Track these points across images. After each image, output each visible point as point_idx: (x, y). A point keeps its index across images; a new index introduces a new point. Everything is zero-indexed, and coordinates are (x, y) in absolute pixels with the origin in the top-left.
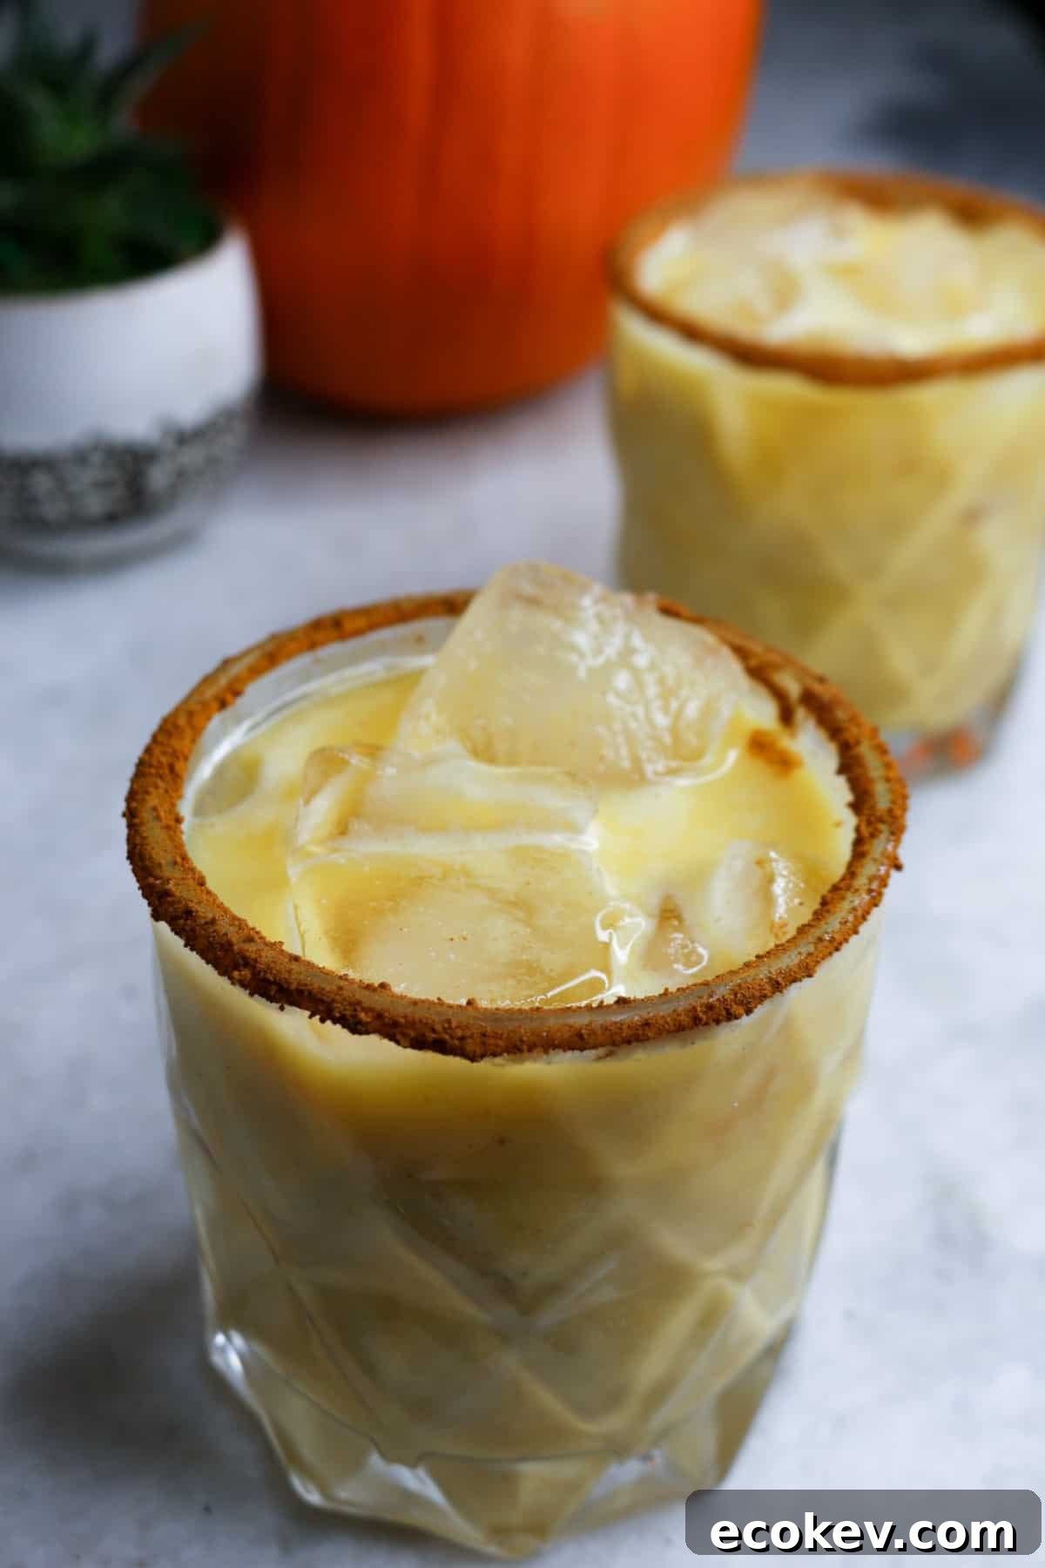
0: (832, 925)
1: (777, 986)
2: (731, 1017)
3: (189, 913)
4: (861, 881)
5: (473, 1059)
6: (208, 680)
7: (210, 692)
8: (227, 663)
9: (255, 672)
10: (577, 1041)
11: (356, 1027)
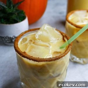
0: (66, 52)
1: (62, 57)
2: (58, 59)
3: (18, 51)
4: (69, 49)
5: (39, 62)
6: (21, 34)
7: (21, 35)
8: (22, 33)
9: (24, 33)
10: (47, 61)
11: (30, 60)
